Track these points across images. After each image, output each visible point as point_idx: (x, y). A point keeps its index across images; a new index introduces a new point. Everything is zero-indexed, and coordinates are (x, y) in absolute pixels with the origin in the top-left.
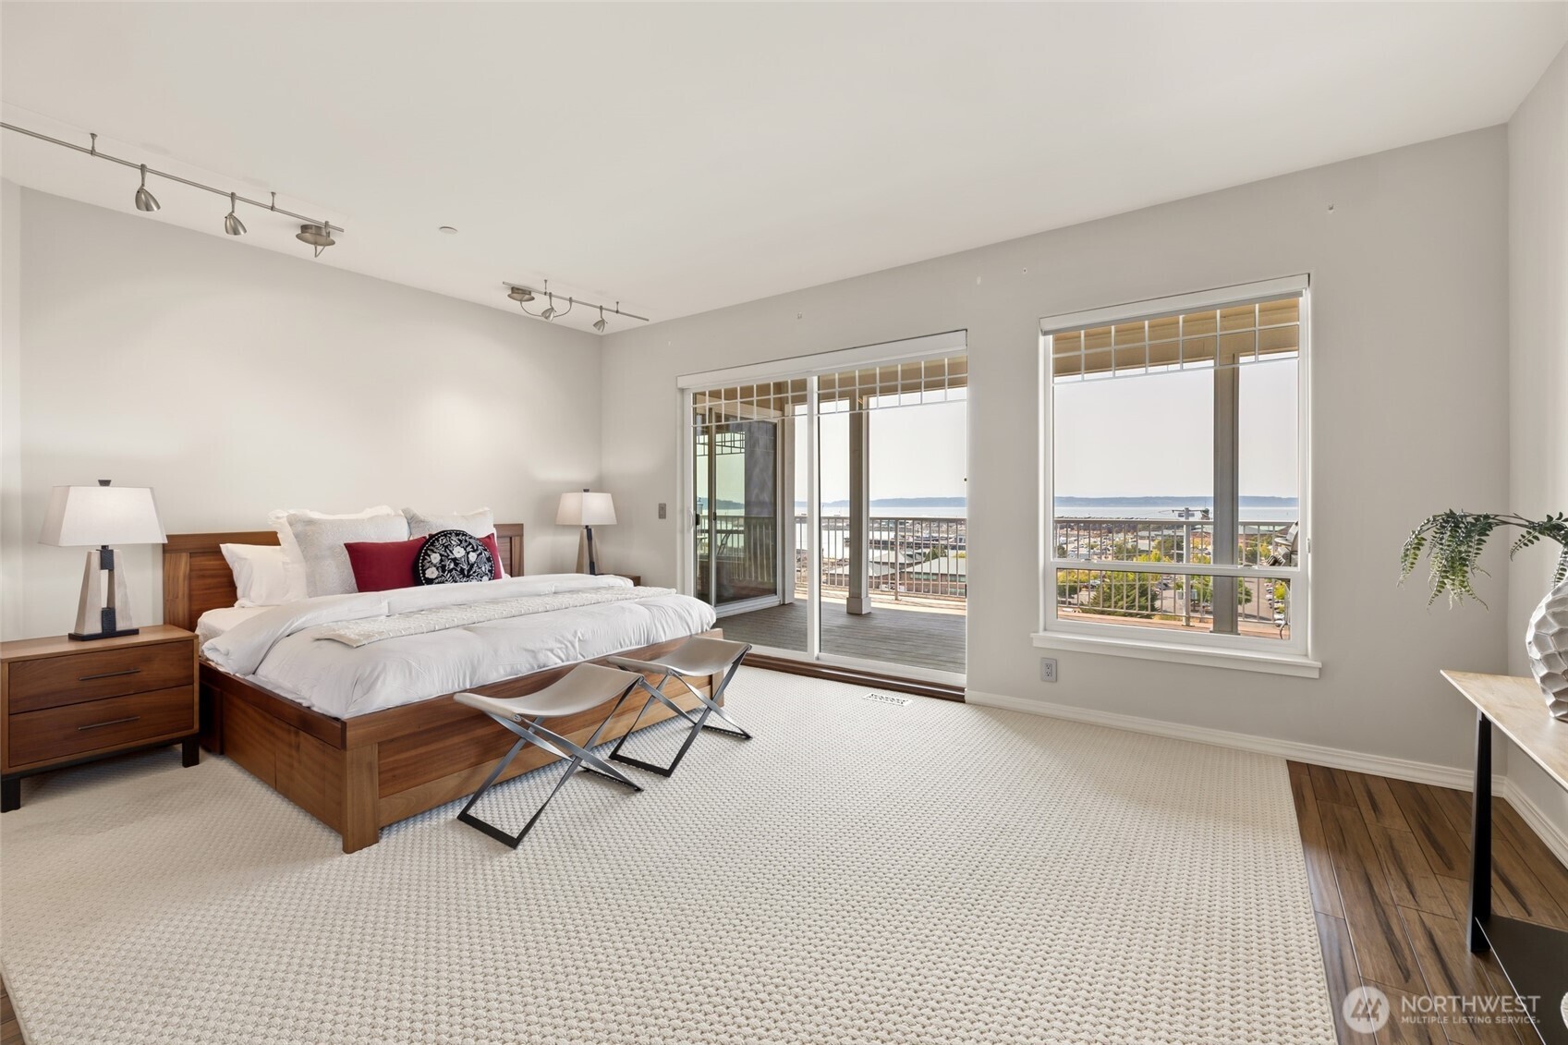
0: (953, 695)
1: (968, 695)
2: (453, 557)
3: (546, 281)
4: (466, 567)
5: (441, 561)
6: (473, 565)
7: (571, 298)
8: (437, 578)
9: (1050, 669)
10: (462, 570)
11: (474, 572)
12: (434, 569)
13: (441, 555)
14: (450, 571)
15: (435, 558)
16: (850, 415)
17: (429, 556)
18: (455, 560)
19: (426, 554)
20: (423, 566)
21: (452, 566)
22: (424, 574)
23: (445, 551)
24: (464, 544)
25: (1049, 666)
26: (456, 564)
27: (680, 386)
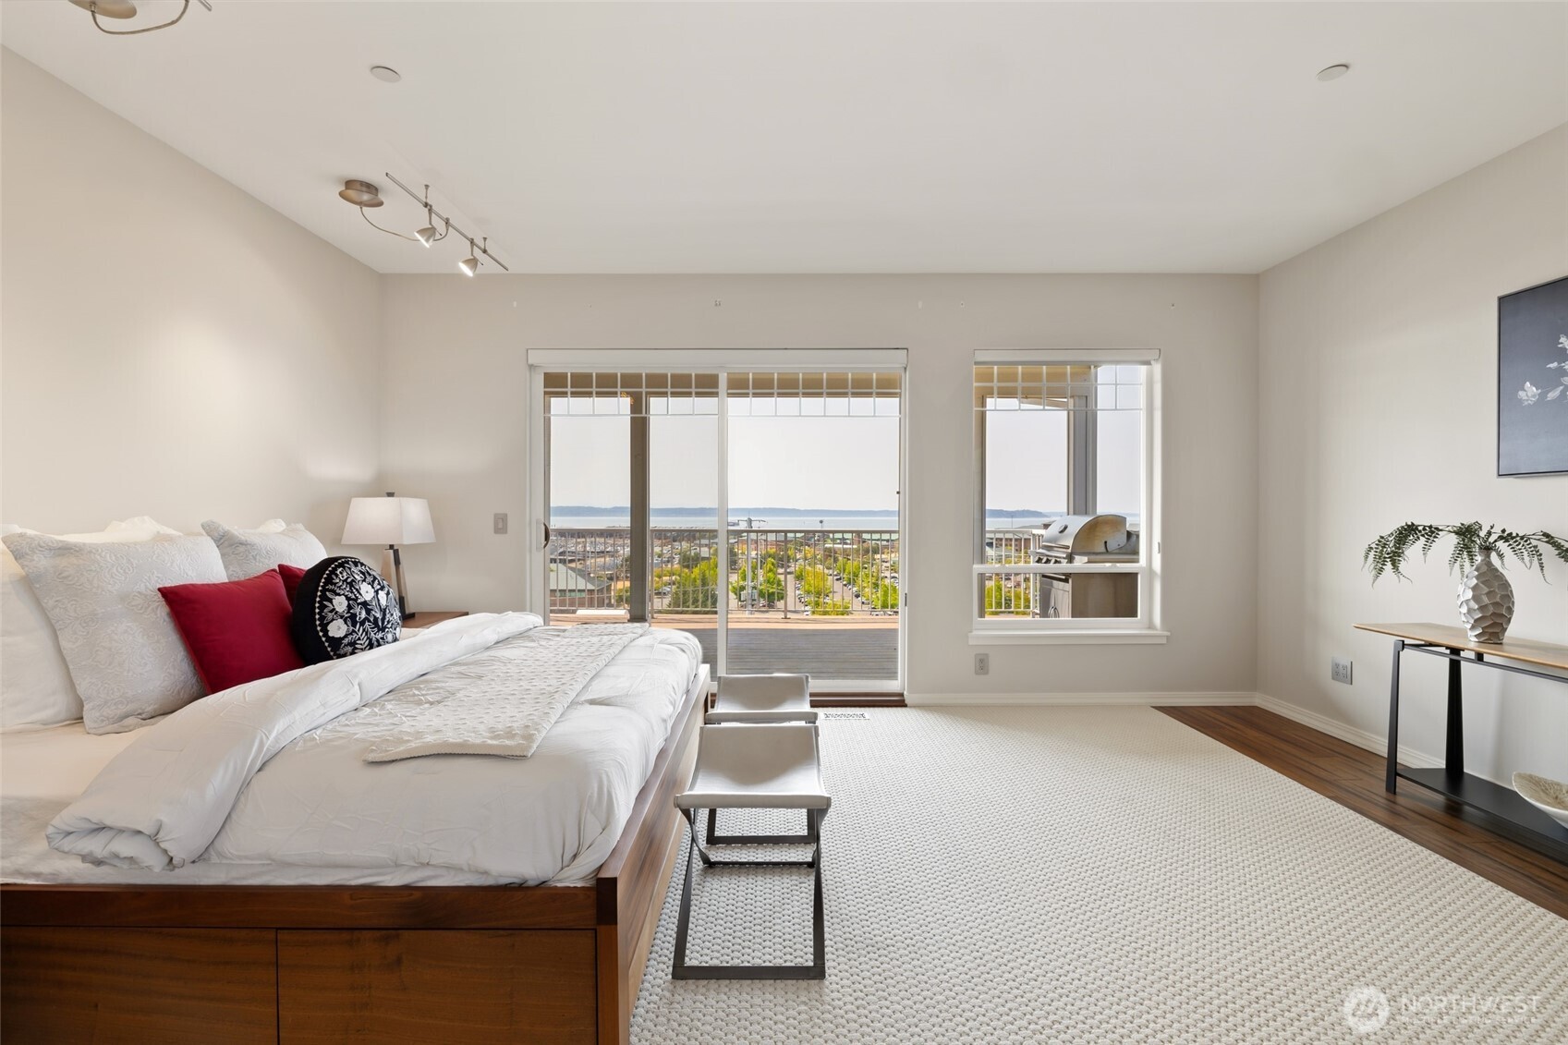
0: (897, 701)
1: (908, 698)
2: (363, 600)
3: (427, 186)
4: (379, 615)
5: (350, 607)
6: (385, 610)
7: (448, 219)
8: (346, 636)
9: (982, 665)
10: (376, 619)
11: (388, 622)
12: (341, 621)
13: (348, 599)
14: (362, 623)
15: (340, 603)
16: (631, 418)
17: (330, 601)
18: (365, 604)
19: (324, 598)
20: (322, 618)
21: (364, 615)
22: (326, 632)
23: (352, 592)
24: (369, 579)
25: (981, 661)
26: (368, 612)
27: (530, 362)
